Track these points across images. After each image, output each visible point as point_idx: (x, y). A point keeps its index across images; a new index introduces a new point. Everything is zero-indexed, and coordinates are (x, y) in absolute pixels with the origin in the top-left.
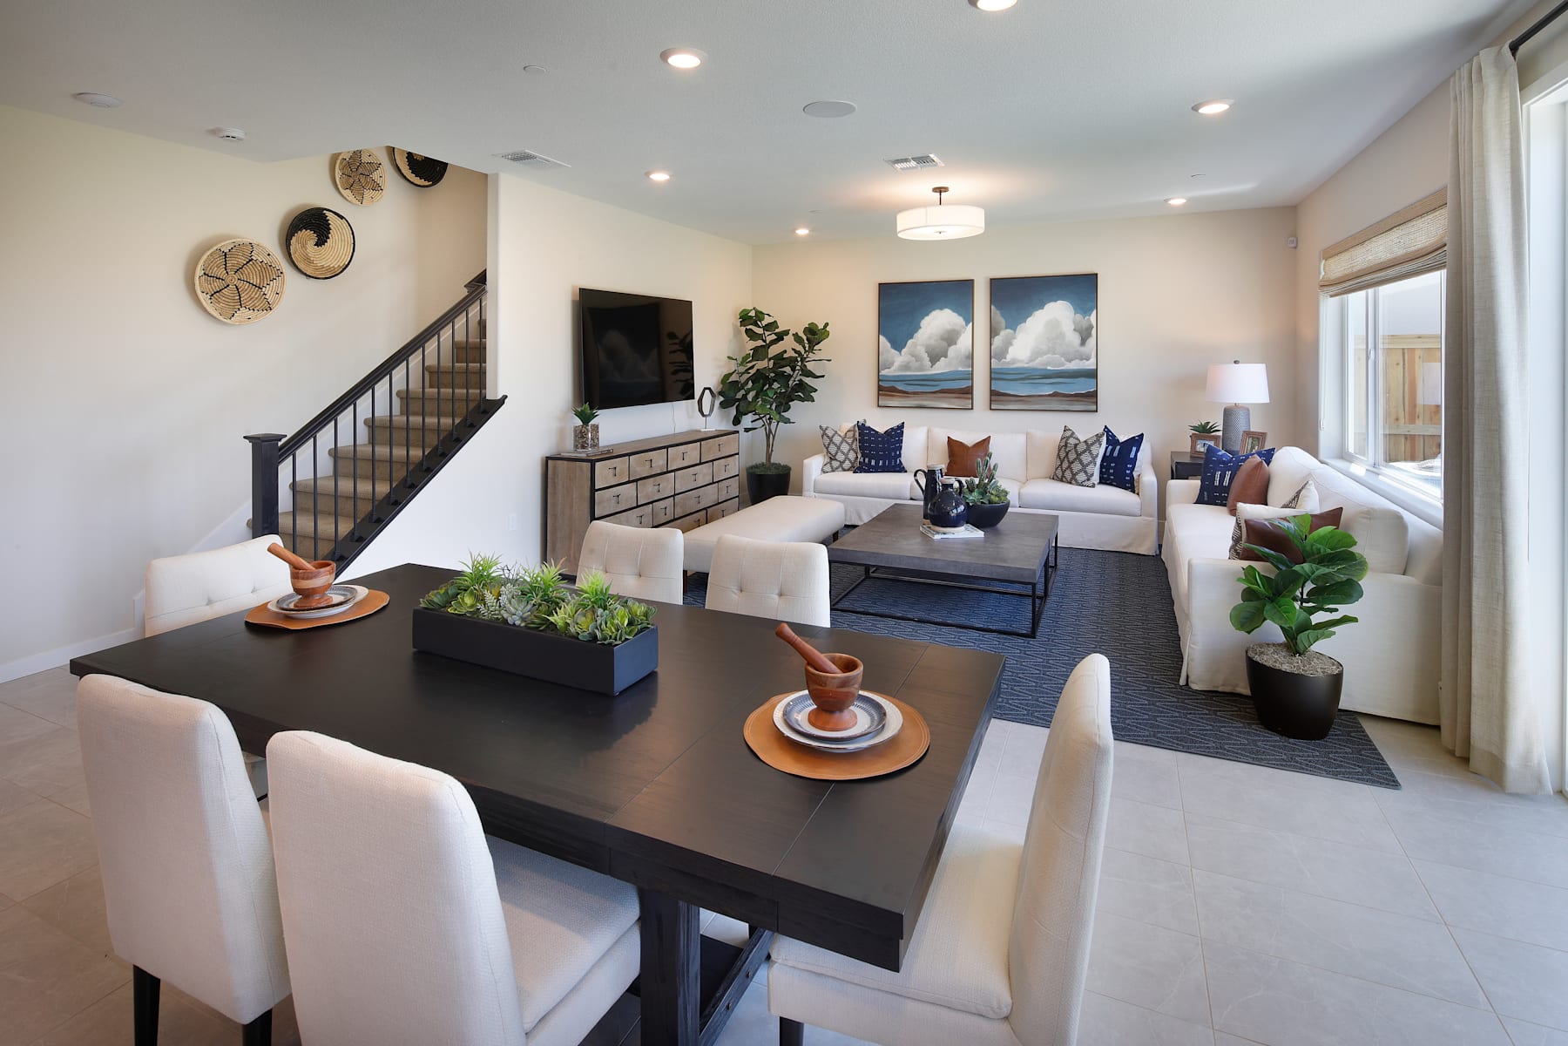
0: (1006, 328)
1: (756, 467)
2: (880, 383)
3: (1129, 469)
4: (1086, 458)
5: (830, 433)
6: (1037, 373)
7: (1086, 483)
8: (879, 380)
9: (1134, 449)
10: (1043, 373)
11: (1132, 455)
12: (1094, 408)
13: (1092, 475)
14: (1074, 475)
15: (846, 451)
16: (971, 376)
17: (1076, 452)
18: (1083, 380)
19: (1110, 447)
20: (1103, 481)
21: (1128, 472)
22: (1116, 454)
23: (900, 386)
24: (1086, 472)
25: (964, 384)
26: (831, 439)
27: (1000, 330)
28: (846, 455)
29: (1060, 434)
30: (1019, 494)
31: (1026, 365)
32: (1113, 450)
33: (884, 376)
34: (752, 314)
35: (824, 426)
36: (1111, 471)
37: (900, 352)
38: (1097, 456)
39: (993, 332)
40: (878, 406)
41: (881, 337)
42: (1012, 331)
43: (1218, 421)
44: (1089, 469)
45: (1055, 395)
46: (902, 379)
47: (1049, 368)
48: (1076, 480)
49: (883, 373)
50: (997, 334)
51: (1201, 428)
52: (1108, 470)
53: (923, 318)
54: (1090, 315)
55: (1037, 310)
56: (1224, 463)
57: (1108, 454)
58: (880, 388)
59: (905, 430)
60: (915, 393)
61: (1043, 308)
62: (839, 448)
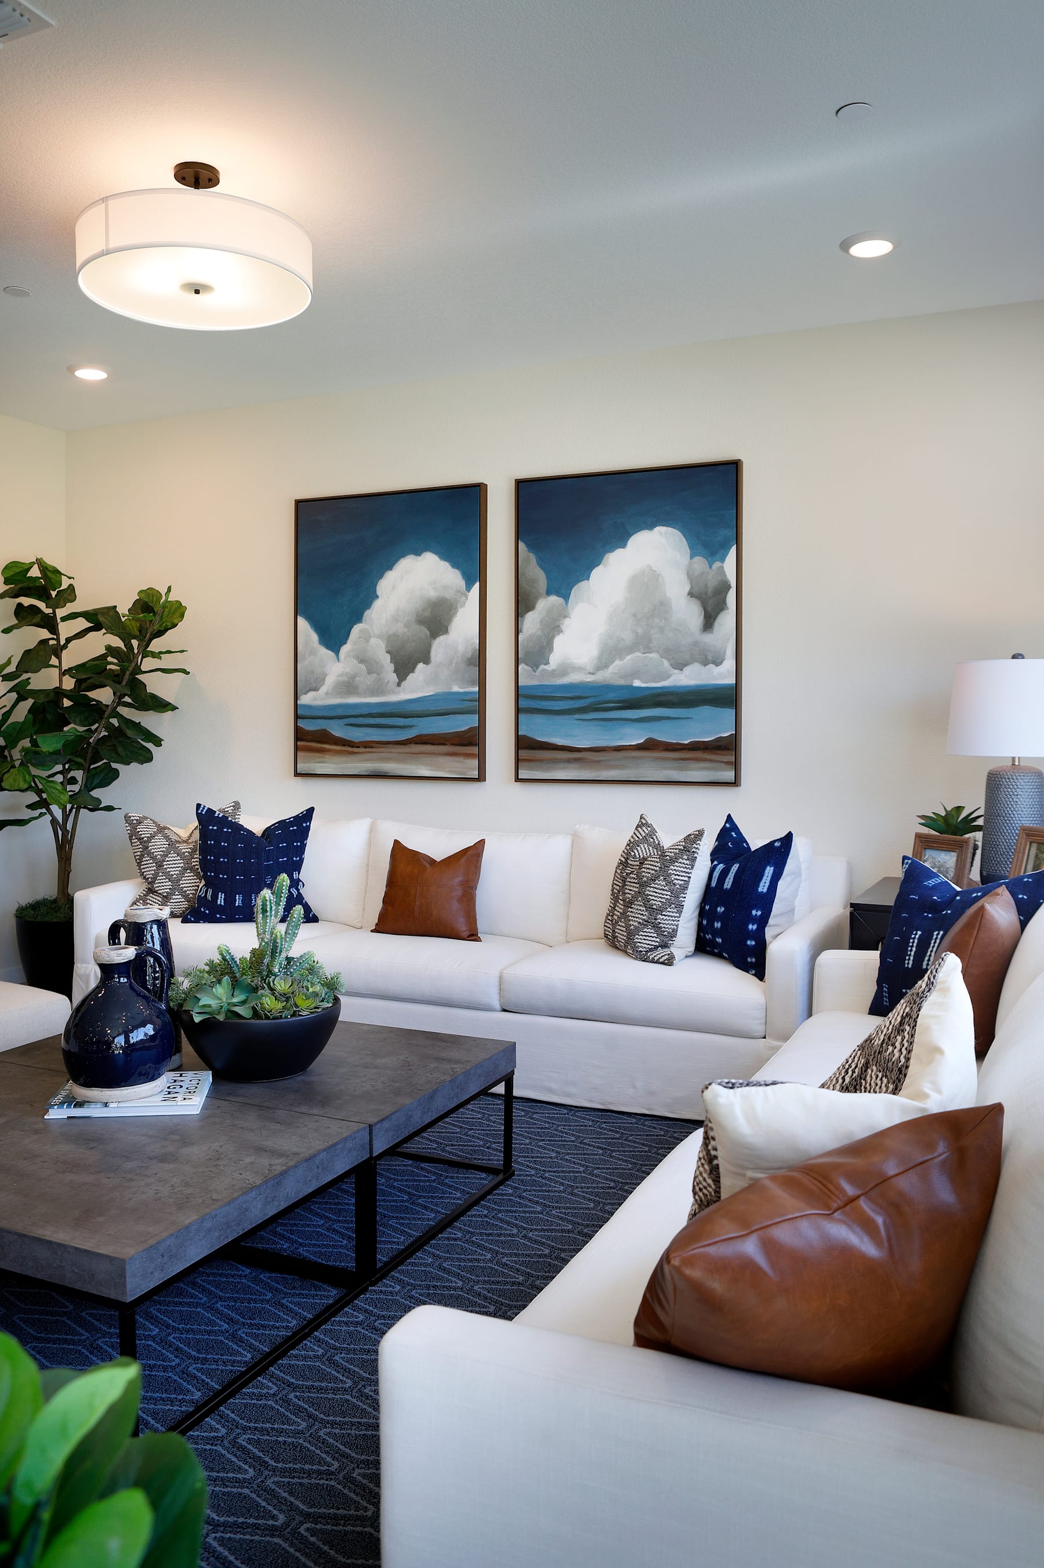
0: (549, 593)
1: (36, 906)
2: (301, 724)
3: (754, 920)
4: (658, 893)
5: (145, 831)
6: (611, 696)
7: (660, 953)
8: (297, 717)
9: (769, 871)
10: (625, 695)
11: (763, 887)
12: (729, 775)
13: (673, 934)
14: (631, 934)
15: (174, 872)
16: (479, 704)
17: (639, 877)
18: (706, 711)
19: (721, 866)
20: (704, 947)
21: (752, 927)
22: (728, 884)
23: (337, 730)
24: (657, 927)
25: (465, 723)
26: (145, 844)
27: (536, 599)
28: (176, 882)
29: (626, 834)
30: (500, 978)
31: (589, 679)
32: (724, 874)
33: (309, 707)
34: (35, 572)
35: (135, 815)
36: (717, 925)
37: (337, 651)
38: (684, 888)
39: (522, 604)
40: (297, 774)
41: (301, 621)
42: (560, 600)
43: (974, 802)
44: (665, 920)
45: (650, 746)
46: (340, 712)
47: (637, 683)
48: (635, 949)
49: (305, 699)
50: (530, 607)
51: (941, 823)
52: (711, 923)
53: (381, 576)
54: (723, 560)
55: (612, 550)
56: (935, 908)
57: (714, 884)
58: (300, 735)
59: (314, 824)
60: (367, 745)
61: (624, 546)
62: (160, 865)
